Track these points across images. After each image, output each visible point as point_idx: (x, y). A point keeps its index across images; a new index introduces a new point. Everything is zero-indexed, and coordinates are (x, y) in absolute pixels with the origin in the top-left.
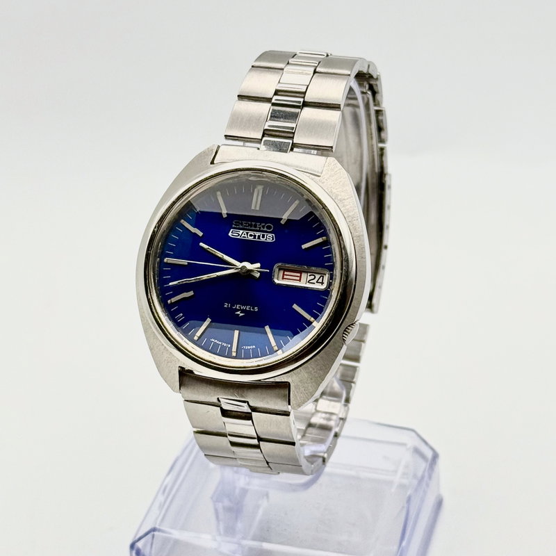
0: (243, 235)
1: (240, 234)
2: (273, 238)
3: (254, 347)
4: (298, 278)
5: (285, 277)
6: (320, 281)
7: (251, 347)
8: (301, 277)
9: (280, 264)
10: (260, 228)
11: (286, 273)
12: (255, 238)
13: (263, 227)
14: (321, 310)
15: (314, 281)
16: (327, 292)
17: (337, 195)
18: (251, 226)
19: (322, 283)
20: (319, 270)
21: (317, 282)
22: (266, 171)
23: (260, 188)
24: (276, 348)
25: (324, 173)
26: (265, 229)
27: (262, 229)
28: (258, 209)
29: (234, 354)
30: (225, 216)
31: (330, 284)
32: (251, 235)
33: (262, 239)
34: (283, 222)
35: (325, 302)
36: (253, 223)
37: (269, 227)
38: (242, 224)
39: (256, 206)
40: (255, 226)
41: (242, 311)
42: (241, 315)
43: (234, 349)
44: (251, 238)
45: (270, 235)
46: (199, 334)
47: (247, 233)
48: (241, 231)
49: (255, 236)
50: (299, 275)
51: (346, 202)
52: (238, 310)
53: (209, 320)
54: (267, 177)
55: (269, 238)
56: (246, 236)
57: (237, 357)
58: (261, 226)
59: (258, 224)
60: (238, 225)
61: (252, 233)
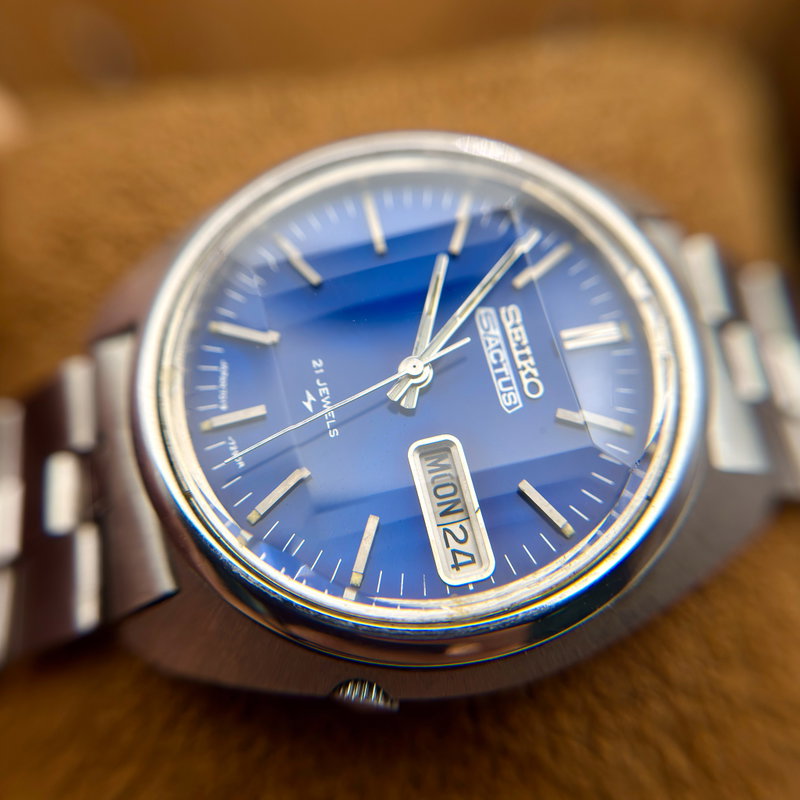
0: (490, 339)
1: (492, 332)
2: (513, 406)
6: (461, 558)
10: (524, 369)
12: (496, 367)
13: (530, 375)
15: (454, 545)
16: (437, 590)
18: (520, 347)
19: (456, 566)
21: (454, 552)
26: (526, 382)
27: (523, 374)
29: (202, 427)
31: (461, 590)
32: (497, 356)
33: (499, 384)
37: (533, 388)
40: (524, 357)
41: (317, 405)
42: (309, 406)
43: (218, 421)
44: (491, 359)
45: (517, 398)
47: (499, 347)
48: (497, 332)
49: (499, 365)
52: (316, 395)
55: (510, 399)
56: (492, 346)
57: (198, 438)
58: (529, 369)
59: (531, 361)
60: (508, 319)
61: (504, 355)
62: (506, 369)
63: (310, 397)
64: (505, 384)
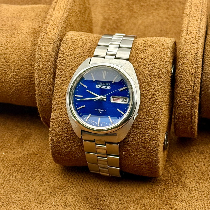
1: (99, 86)
5: (114, 100)
7: (104, 123)
8: (119, 100)
9: (112, 96)
11: (114, 99)
13: (107, 84)
14: (126, 110)
15: (124, 101)
16: (128, 105)
19: (126, 102)
20: (125, 97)
21: (125, 101)
22: (107, 66)
23: (105, 72)
24: (112, 123)
25: (125, 66)
26: (107, 85)
27: (106, 85)
28: (105, 78)
29: (99, 125)
30: (94, 81)
31: (129, 102)
32: (103, 87)
33: (106, 88)
34: (113, 82)
35: (127, 108)
36: (103, 83)
37: (108, 84)
38: (100, 83)
39: (104, 78)
40: (104, 84)
41: (101, 111)
42: (101, 112)
43: (99, 124)
44: (103, 88)
45: (109, 87)
46: (87, 119)
48: (100, 86)
49: (104, 87)
50: (119, 99)
52: (100, 111)
53: (90, 115)
54: (107, 68)
55: (109, 88)
57: (100, 126)
61: (103, 86)
62: (105, 86)
63: (100, 112)
64: (107, 87)
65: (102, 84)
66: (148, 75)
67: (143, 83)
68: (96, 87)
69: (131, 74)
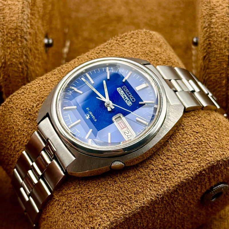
0: (122, 93)
2: (130, 105)
3: (79, 132)
4: (122, 128)
6: (129, 136)
7: (78, 131)
8: (124, 128)
10: (130, 97)
12: (124, 98)
13: (132, 98)
17: (169, 116)
18: (128, 93)
26: (131, 99)
27: (130, 98)
29: (70, 127)
36: (130, 93)
37: (133, 100)
38: (126, 90)
43: (72, 125)
44: (123, 97)
45: (131, 103)
47: (124, 94)
49: (125, 98)
51: (169, 121)
53: (76, 107)
58: (131, 97)
59: (131, 95)
60: (124, 89)
61: (125, 96)
62: (127, 98)
63: (88, 115)
64: (128, 101)
65: (127, 93)
66: (188, 145)
67: (173, 147)
68: (118, 89)
69: (169, 117)
